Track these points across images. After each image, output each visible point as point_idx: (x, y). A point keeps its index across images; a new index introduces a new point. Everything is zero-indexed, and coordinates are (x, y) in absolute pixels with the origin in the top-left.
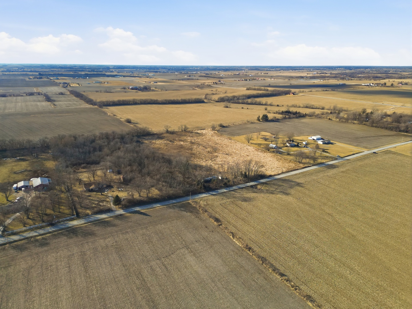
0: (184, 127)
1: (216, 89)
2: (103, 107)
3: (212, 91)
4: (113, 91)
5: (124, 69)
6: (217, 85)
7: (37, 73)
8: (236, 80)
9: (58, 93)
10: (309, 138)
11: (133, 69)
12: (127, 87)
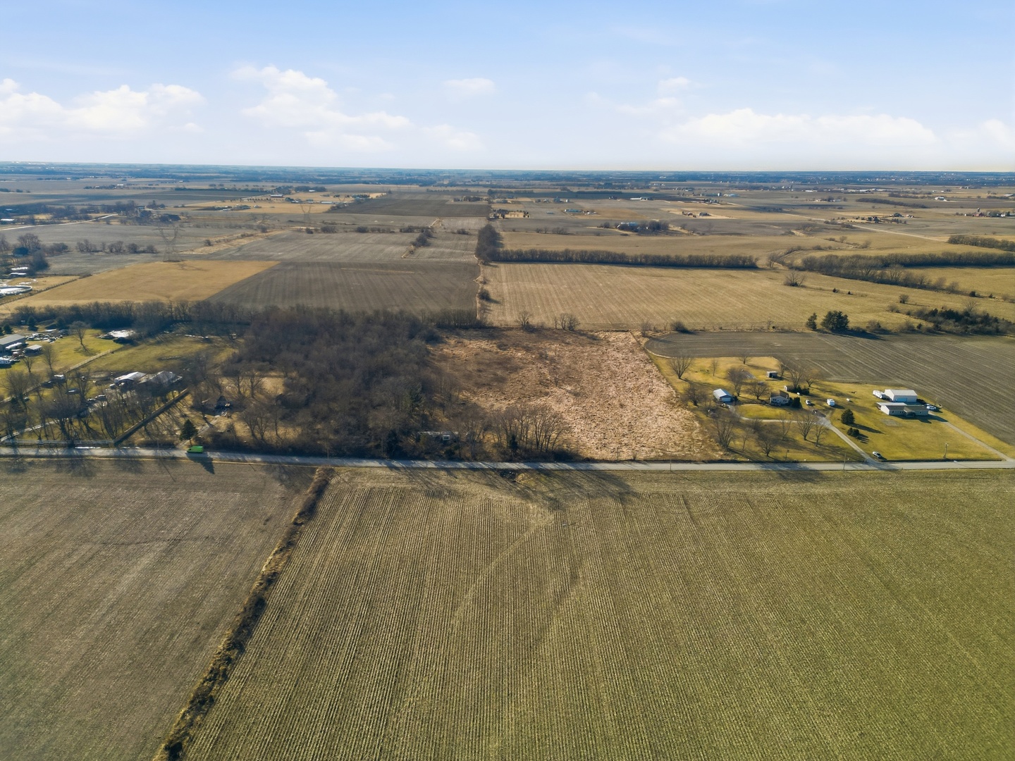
0: (567, 319)
1: (841, 236)
2: (491, 264)
3: (831, 240)
4: (571, 230)
5: (685, 181)
6: (877, 225)
7: (486, 190)
8: (962, 215)
9: (456, 231)
10: (874, 393)
11: (707, 180)
12: (612, 224)
